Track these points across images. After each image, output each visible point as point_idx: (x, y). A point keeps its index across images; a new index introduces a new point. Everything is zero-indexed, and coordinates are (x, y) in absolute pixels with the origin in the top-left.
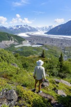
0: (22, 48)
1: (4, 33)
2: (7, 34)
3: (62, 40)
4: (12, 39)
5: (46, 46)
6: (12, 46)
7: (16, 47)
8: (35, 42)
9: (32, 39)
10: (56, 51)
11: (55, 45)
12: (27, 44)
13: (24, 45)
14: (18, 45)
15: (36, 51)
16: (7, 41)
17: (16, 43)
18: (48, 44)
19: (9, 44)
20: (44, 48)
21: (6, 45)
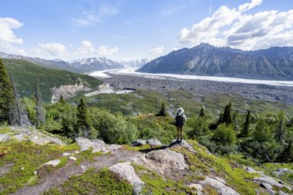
0: (98, 97)
1: (64, 72)
2: (70, 73)
3: (163, 81)
4: (79, 83)
5: (139, 92)
6: (80, 93)
7: (86, 95)
8: (121, 86)
9: (115, 81)
10: (156, 99)
11: (154, 89)
12: (106, 89)
13: (102, 92)
14: (91, 91)
15: (123, 101)
16: (69, 87)
17: (88, 89)
18: (143, 87)
19: (74, 90)
20: (136, 95)
21: (68, 93)
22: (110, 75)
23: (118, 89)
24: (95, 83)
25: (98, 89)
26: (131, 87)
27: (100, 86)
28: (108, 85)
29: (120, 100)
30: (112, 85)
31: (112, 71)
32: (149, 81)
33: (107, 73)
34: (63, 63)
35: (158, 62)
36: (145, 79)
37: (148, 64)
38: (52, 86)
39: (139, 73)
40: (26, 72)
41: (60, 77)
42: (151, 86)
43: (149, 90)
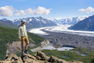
21: (18, 48)
22: (47, 32)
23: (58, 46)
24: (37, 39)
25: (40, 45)
26: (70, 44)
27: (42, 43)
28: (48, 42)
30: (51, 42)
31: (47, 29)
32: (86, 39)
33: (43, 30)
34: (10, 22)
36: (81, 36)
38: (7, 42)
41: (12, 34)
42: (90, 44)
43: (89, 48)
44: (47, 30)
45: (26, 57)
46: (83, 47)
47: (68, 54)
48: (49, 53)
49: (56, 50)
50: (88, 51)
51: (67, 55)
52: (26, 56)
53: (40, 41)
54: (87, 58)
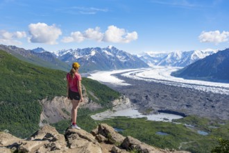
8: (152, 104)
11: (224, 116)
14: (99, 111)
15: (168, 137)
20: (190, 127)
21: (64, 110)
22: (126, 79)
25: (111, 107)
26: (174, 108)
27: (116, 102)
28: (128, 102)
29: (159, 134)
30: (134, 101)
31: (127, 73)
32: (208, 98)
33: (118, 76)
35: (220, 59)
36: (198, 92)
37: (199, 62)
39: (181, 80)
40: (7, 71)
42: (218, 110)
43: (215, 119)
44: (127, 75)
45: (75, 135)
46: (202, 115)
47: (170, 128)
48: (129, 125)
49: (144, 118)
50: (212, 124)
51: (168, 130)
52: (74, 133)
53: (111, 98)
54: (210, 139)
